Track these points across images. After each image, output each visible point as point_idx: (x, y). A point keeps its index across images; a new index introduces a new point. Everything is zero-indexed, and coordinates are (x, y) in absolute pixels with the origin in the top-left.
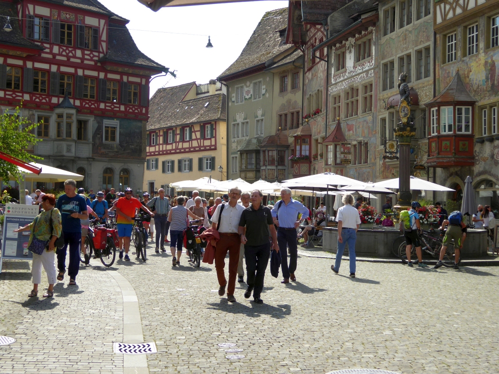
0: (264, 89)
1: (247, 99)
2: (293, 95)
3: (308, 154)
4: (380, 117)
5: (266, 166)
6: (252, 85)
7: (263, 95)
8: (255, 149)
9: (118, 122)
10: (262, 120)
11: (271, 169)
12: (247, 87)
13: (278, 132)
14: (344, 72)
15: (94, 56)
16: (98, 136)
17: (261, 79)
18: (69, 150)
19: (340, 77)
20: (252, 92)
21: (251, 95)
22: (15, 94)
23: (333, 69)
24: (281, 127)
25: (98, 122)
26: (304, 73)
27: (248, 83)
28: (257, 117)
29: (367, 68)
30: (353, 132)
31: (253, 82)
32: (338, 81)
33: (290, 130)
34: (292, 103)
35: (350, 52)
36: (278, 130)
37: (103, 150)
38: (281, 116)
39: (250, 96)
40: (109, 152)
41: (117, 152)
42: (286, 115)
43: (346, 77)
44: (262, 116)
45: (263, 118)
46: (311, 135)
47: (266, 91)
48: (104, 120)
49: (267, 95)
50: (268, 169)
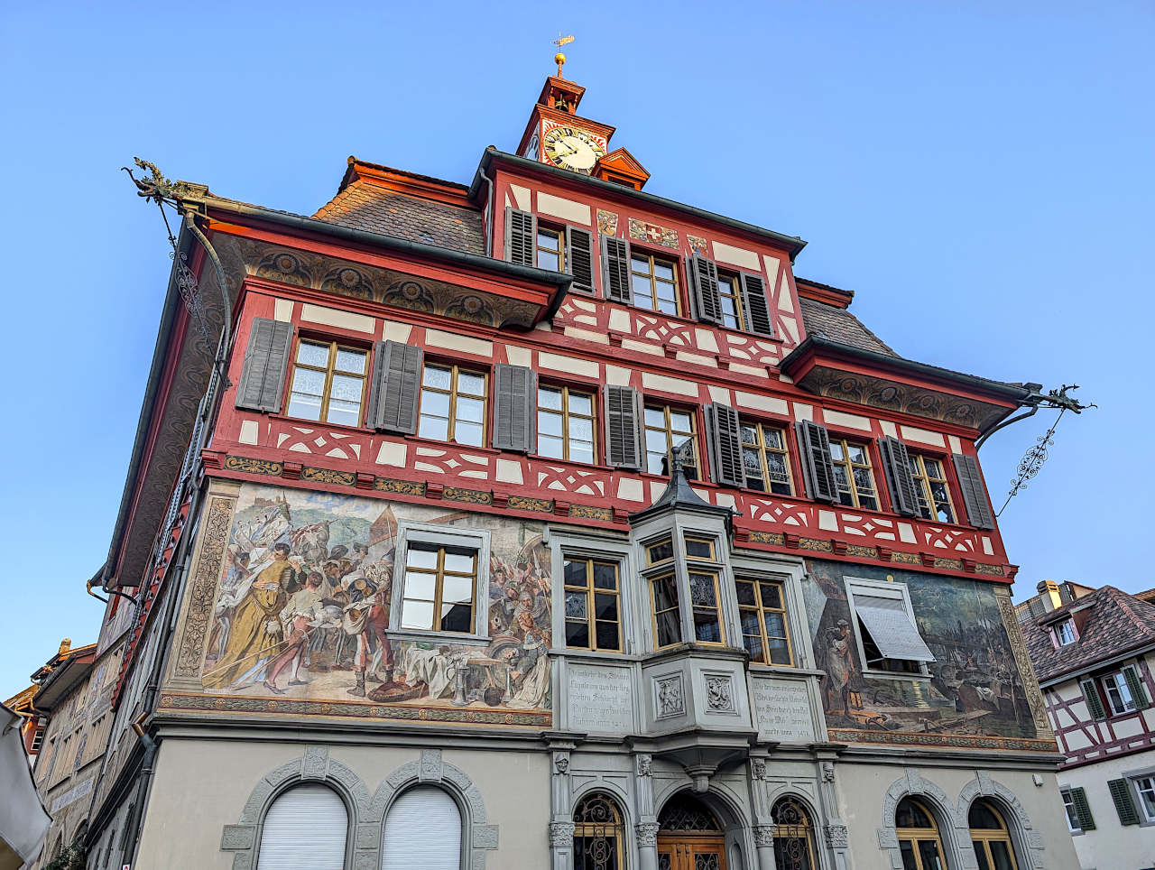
9: (903, 587)
15: (763, 353)
16: (837, 644)
18: (718, 702)
22: (459, 460)
25: (826, 588)
37: (871, 711)
40: (900, 715)
41: (933, 716)
48: (848, 580)
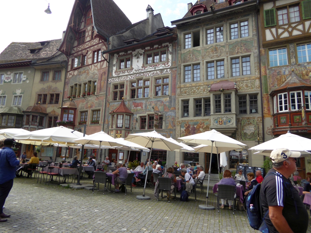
0: (24, 77)
1: (6, 82)
2: (54, 83)
3: (72, 120)
4: (180, 99)
5: (29, 125)
6: (12, 74)
7: (23, 81)
8: (17, 113)
10: (21, 96)
11: (33, 128)
12: (7, 75)
13: (36, 105)
14: (130, 70)
17: (23, 72)
19: (124, 73)
20: (12, 78)
21: (11, 80)
23: (115, 68)
24: (40, 102)
26: (67, 72)
27: (9, 73)
28: (16, 94)
29: (161, 68)
30: (142, 107)
31: (14, 72)
32: (121, 74)
33: (49, 105)
34: (52, 88)
35: (138, 58)
36: (37, 103)
38: (40, 95)
39: (9, 80)
42: (45, 96)
43: (132, 73)
44: (20, 94)
45: (22, 95)
46: (76, 109)
47: (27, 79)
49: (28, 82)
50: (31, 128)
